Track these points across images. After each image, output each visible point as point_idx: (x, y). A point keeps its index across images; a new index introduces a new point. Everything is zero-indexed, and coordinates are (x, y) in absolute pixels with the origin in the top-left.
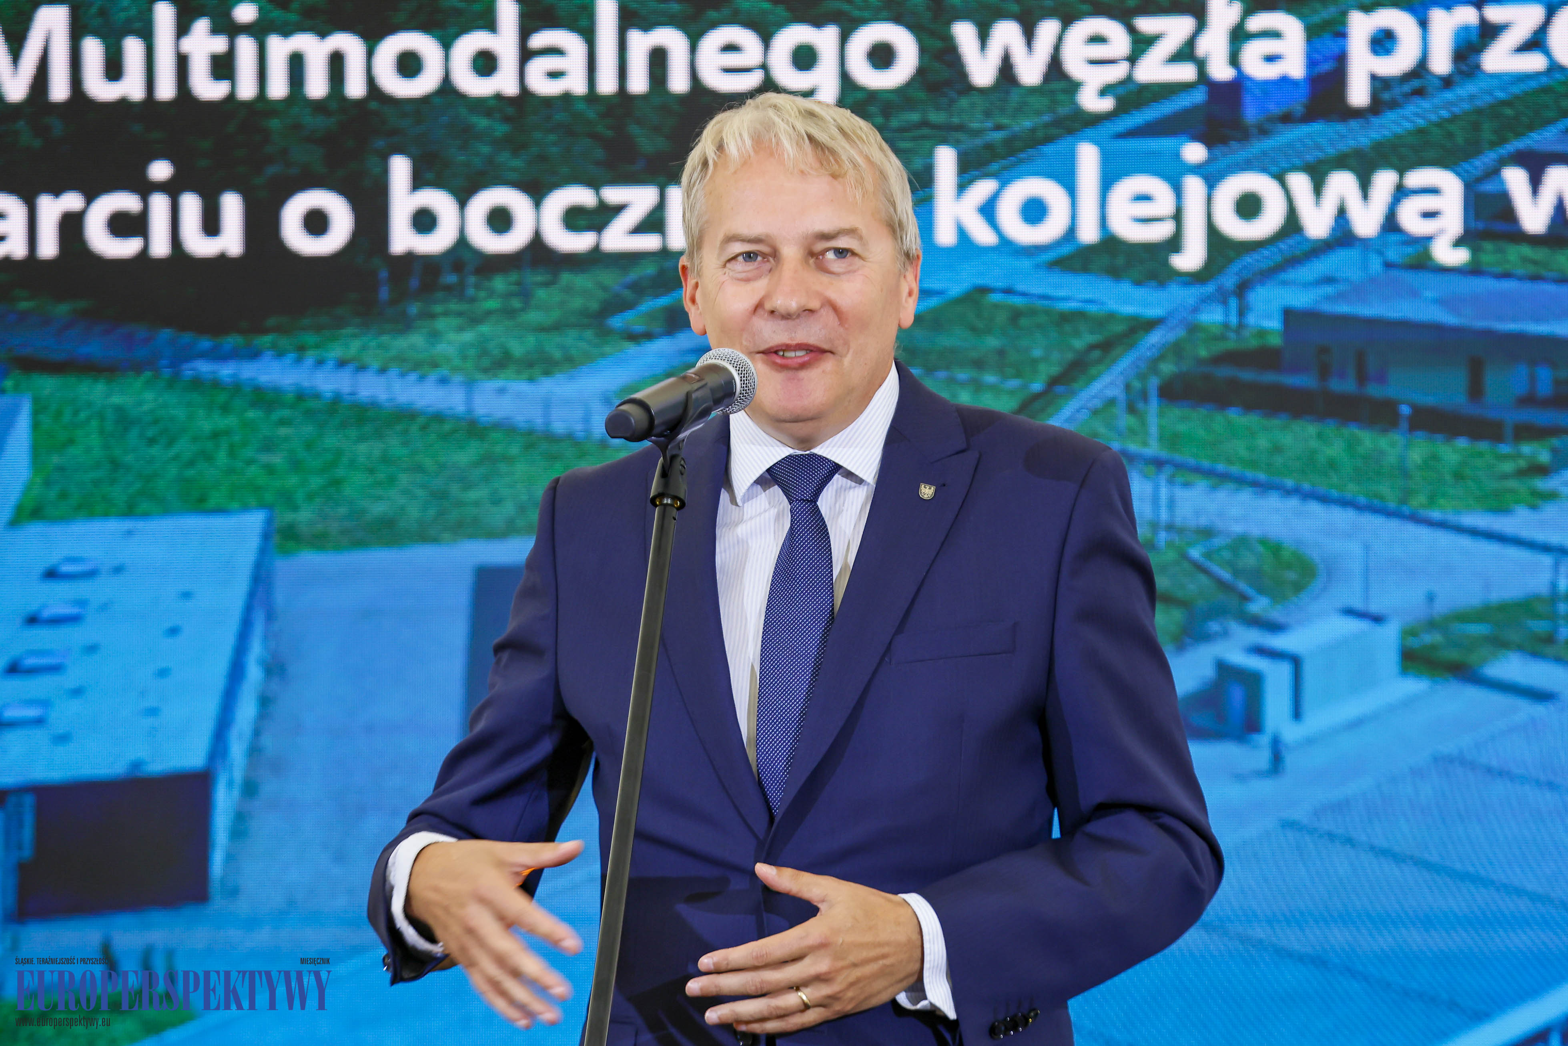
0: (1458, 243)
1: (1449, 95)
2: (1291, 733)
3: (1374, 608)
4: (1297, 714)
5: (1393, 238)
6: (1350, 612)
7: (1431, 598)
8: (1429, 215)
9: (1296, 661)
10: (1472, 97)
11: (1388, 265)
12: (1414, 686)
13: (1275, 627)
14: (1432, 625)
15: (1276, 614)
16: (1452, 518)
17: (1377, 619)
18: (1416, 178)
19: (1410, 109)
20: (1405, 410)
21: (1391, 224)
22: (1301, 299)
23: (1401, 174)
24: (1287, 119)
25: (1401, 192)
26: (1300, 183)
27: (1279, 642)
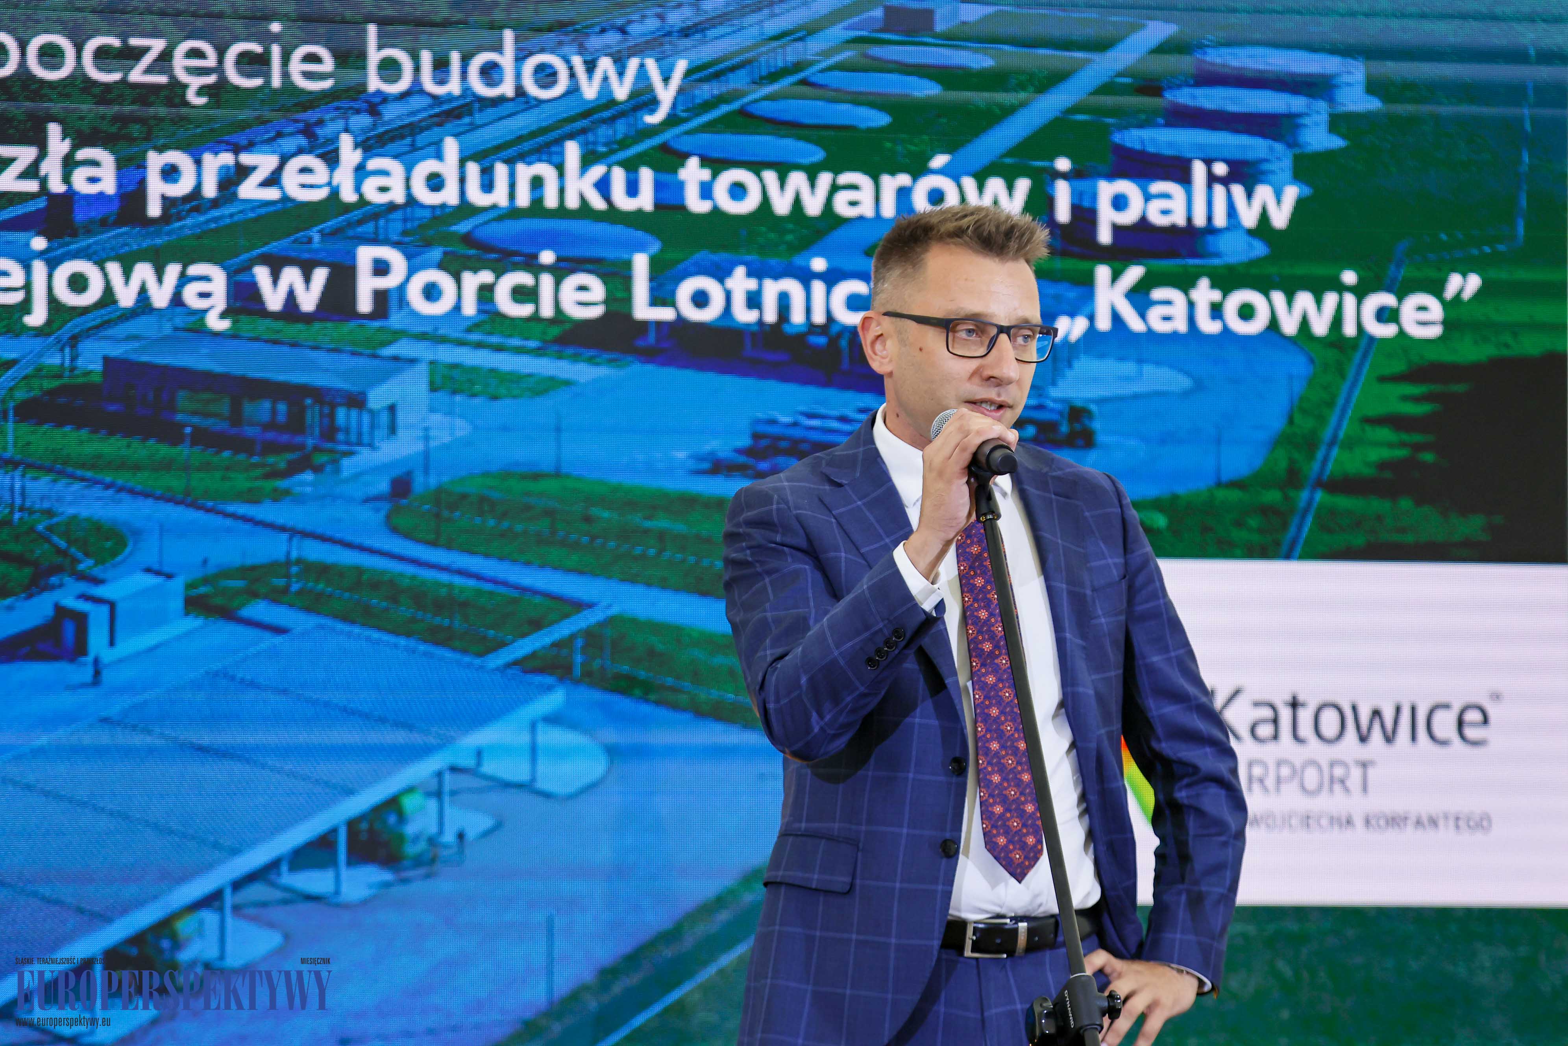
0: (223, 315)
1: (215, 213)
2: (107, 655)
3: (167, 569)
4: (112, 643)
5: (179, 310)
6: (148, 570)
7: (205, 562)
8: (204, 295)
9: (112, 605)
10: (231, 215)
11: (176, 329)
12: (193, 623)
13: (97, 581)
14: (206, 581)
15: (97, 572)
16: (221, 507)
17: (169, 576)
18: (194, 270)
19: (189, 221)
20: (188, 430)
21: (177, 300)
22: (116, 351)
23: (185, 267)
24: (104, 224)
25: (184, 279)
26: (114, 269)
27: (100, 591)
